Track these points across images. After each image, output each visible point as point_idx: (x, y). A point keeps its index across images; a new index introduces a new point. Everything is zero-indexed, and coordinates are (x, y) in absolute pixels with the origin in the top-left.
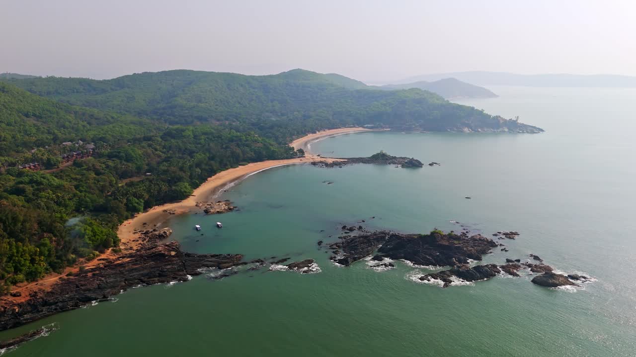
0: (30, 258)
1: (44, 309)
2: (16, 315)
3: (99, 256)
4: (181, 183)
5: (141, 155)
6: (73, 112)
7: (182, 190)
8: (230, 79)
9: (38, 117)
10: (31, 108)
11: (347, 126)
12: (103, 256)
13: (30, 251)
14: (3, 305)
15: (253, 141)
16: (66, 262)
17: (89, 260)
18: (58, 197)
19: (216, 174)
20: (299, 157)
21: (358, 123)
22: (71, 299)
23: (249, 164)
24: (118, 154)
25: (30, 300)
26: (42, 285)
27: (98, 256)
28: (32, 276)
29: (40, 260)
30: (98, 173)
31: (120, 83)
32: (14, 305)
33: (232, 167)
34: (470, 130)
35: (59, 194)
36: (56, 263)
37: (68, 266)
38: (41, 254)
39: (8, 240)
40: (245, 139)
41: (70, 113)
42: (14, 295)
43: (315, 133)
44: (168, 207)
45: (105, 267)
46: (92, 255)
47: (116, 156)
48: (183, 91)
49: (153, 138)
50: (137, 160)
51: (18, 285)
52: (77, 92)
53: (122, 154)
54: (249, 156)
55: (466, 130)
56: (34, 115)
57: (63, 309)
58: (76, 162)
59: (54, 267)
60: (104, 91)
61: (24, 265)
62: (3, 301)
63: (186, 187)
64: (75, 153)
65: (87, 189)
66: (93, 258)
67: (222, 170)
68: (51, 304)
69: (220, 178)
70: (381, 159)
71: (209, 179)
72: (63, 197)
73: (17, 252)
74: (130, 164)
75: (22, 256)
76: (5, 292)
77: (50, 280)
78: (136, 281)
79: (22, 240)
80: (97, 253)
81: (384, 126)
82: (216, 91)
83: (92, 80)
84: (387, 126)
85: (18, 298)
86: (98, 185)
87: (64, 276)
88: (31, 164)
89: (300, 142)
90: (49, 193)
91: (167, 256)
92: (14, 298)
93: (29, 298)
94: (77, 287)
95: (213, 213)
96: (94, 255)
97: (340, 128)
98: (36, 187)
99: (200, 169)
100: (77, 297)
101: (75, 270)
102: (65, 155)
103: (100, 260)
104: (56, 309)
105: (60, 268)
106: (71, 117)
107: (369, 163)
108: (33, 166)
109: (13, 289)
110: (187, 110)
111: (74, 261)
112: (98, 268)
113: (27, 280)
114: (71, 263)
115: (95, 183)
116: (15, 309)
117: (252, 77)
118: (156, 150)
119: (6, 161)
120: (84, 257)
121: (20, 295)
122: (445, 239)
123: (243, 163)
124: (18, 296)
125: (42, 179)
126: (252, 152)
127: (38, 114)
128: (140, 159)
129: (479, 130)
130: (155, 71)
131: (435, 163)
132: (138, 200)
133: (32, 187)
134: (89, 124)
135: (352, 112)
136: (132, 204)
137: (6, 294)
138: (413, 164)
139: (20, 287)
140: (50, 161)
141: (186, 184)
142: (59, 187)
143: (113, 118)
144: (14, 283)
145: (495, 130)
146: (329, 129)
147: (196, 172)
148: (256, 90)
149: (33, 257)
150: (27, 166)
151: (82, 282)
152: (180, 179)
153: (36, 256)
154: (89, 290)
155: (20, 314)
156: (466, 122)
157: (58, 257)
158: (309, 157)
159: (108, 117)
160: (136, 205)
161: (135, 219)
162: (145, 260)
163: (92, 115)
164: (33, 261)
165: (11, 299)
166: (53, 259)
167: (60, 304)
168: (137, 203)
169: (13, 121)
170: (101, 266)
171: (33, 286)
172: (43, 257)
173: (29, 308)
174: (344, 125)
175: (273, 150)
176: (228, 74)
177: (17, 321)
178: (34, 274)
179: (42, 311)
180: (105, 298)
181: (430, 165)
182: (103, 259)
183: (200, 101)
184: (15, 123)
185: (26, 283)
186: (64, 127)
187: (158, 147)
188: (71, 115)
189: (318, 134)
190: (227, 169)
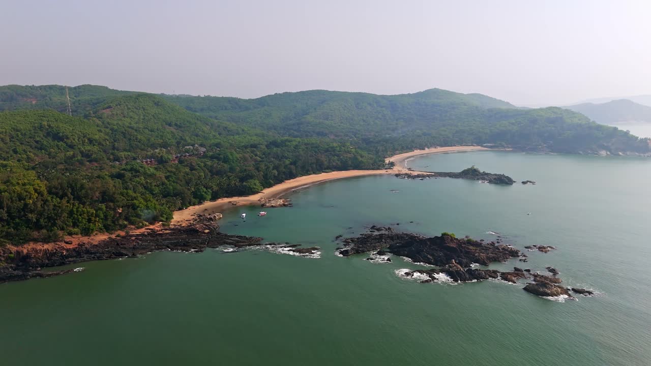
0: (87, 218)
1: (86, 256)
2: (63, 257)
3: (148, 226)
4: (252, 181)
5: (239, 158)
6: (210, 124)
7: (251, 187)
8: (360, 98)
9: (178, 126)
10: (174, 119)
11: (464, 144)
12: (151, 227)
13: (88, 212)
14: (56, 248)
15: (346, 152)
16: (118, 226)
17: (138, 228)
18: (147, 183)
19: (295, 178)
20: (386, 169)
21: (479, 141)
22: (109, 252)
23: (333, 172)
24: (218, 156)
25: (76, 248)
26: (92, 239)
27: (146, 225)
28: (87, 232)
29: (95, 221)
30: (192, 169)
31: (262, 102)
32: (64, 249)
33: (314, 173)
34: (609, 153)
35: (148, 181)
36: (110, 225)
37: (119, 230)
38: (97, 216)
39: (73, 202)
40: (339, 150)
41: (207, 125)
42: (67, 243)
43: (424, 149)
44: (235, 199)
45: (148, 234)
46: (141, 224)
47: (216, 158)
48: (315, 109)
49: (258, 146)
50: (233, 162)
51: (73, 236)
52: (226, 109)
53: (221, 156)
54: (334, 164)
55: (603, 153)
56: (176, 125)
57: (99, 258)
58: (181, 159)
59: (107, 229)
60: (247, 109)
61: (81, 222)
62: (57, 246)
63: (255, 184)
64: (187, 154)
65: (175, 181)
66: (142, 227)
67: (303, 175)
68: (92, 253)
69: (297, 181)
70: (471, 174)
71: (287, 181)
72: (151, 183)
73: (77, 211)
74: (225, 165)
75: (80, 215)
76: (61, 239)
77: (101, 237)
78: (164, 247)
79: (84, 204)
80: (147, 224)
81: (506, 146)
82: (344, 110)
83: (240, 99)
84: (510, 146)
85: (69, 245)
86: (187, 178)
87: (113, 236)
88: (148, 160)
89: (399, 157)
90: (141, 179)
91: (200, 232)
92: (66, 245)
93: (76, 246)
94: (118, 244)
95: (268, 207)
96: (143, 224)
97: (456, 146)
98: (134, 174)
99: (277, 171)
100: (113, 251)
101: (123, 233)
102: (179, 155)
103: (147, 229)
104: (94, 258)
105: (112, 230)
106: (206, 129)
107: (455, 178)
108: (150, 161)
109: (68, 238)
110: (311, 126)
111: (125, 226)
112: (143, 235)
113: (81, 234)
114: (123, 227)
115: (184, 176)
116: (63, 253)
117: (383, 97)
118: (256, 155)
119: (129, 155)
120: (135, 225)
121: (71, 244)
122: (455, 242)
123: (327, 171)
124: (70, 244)
125: (140, 168)
126: (339, 161)
127: (179, 124)
128: (236, 161)
129: (621, 153)
130: (294, 91)
131: (530, 182)
132: (207, 189)
133: (132, 173)
134: (220, 134)
135: (474, 131)
136: (200, 192)
137: (61, 241)
138: (502, 181)
139: (74, 238)
140: (162, 158)
141: (257, 182)
142: (152, 176)
143: (243, 130)
144: (70, 234)
145: (642, 155)
146: (442, 146)
147: (272, 173)
148: (384, 109)
149: (90, 217)
150: (144, 161)
151: (122, 242)
152: (252, 177)
153: (92, 217)
154: (125, 248)
155: (67, 257)
156: (605, 144)
157: (113, 222)
158: (396, 169)
159: (239, 129)
160: (203, 193)
161: (201, 206)
162: (181, 233)
163: (226, 128)
164: (89, 221)
165: (63, 244)
166: (109, 222)
167: (98, 255)
168: (205, 192)
169: (156, 128)
170: (146, 233)
171: (85, 239)
172: (98, 218)
173: (74, 254)
174: (461, 142)
175: (361, 161)
176: (360, 93)
177: (63, 261)
178: (87, 230)
179: (84, 257)
180: (134, 255)
181: (524, 183)
182: (149, 229)
183: (327, 119)
184: (157, 130)
185: (80, 236)
186: (197, 135)
187: (258, 153)
188: (208, 127)
189: (427, 151)
190: (310, 174)
